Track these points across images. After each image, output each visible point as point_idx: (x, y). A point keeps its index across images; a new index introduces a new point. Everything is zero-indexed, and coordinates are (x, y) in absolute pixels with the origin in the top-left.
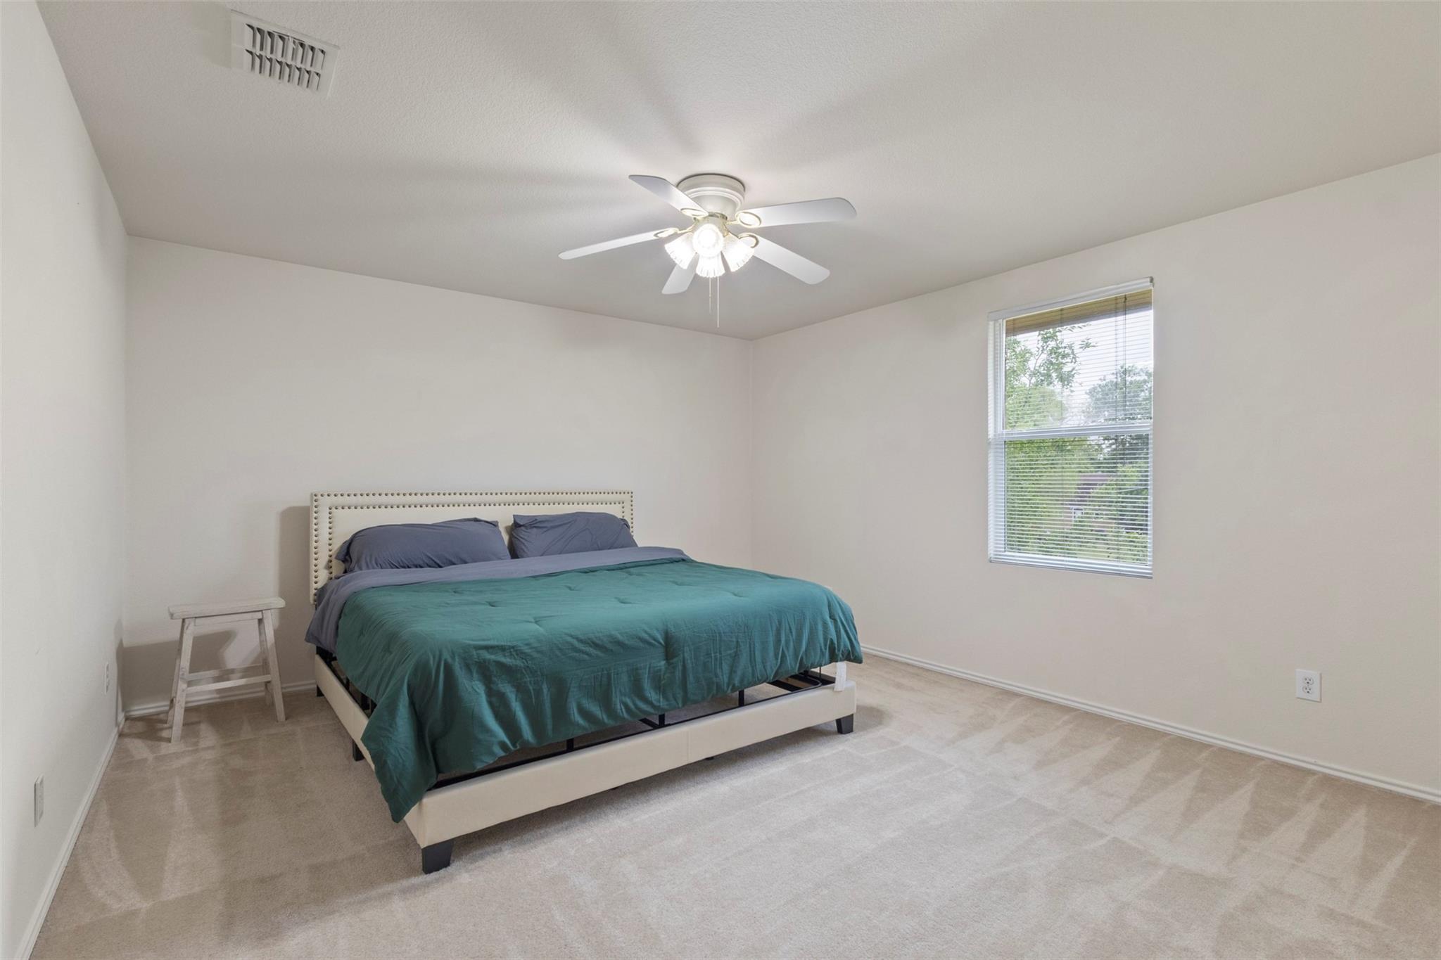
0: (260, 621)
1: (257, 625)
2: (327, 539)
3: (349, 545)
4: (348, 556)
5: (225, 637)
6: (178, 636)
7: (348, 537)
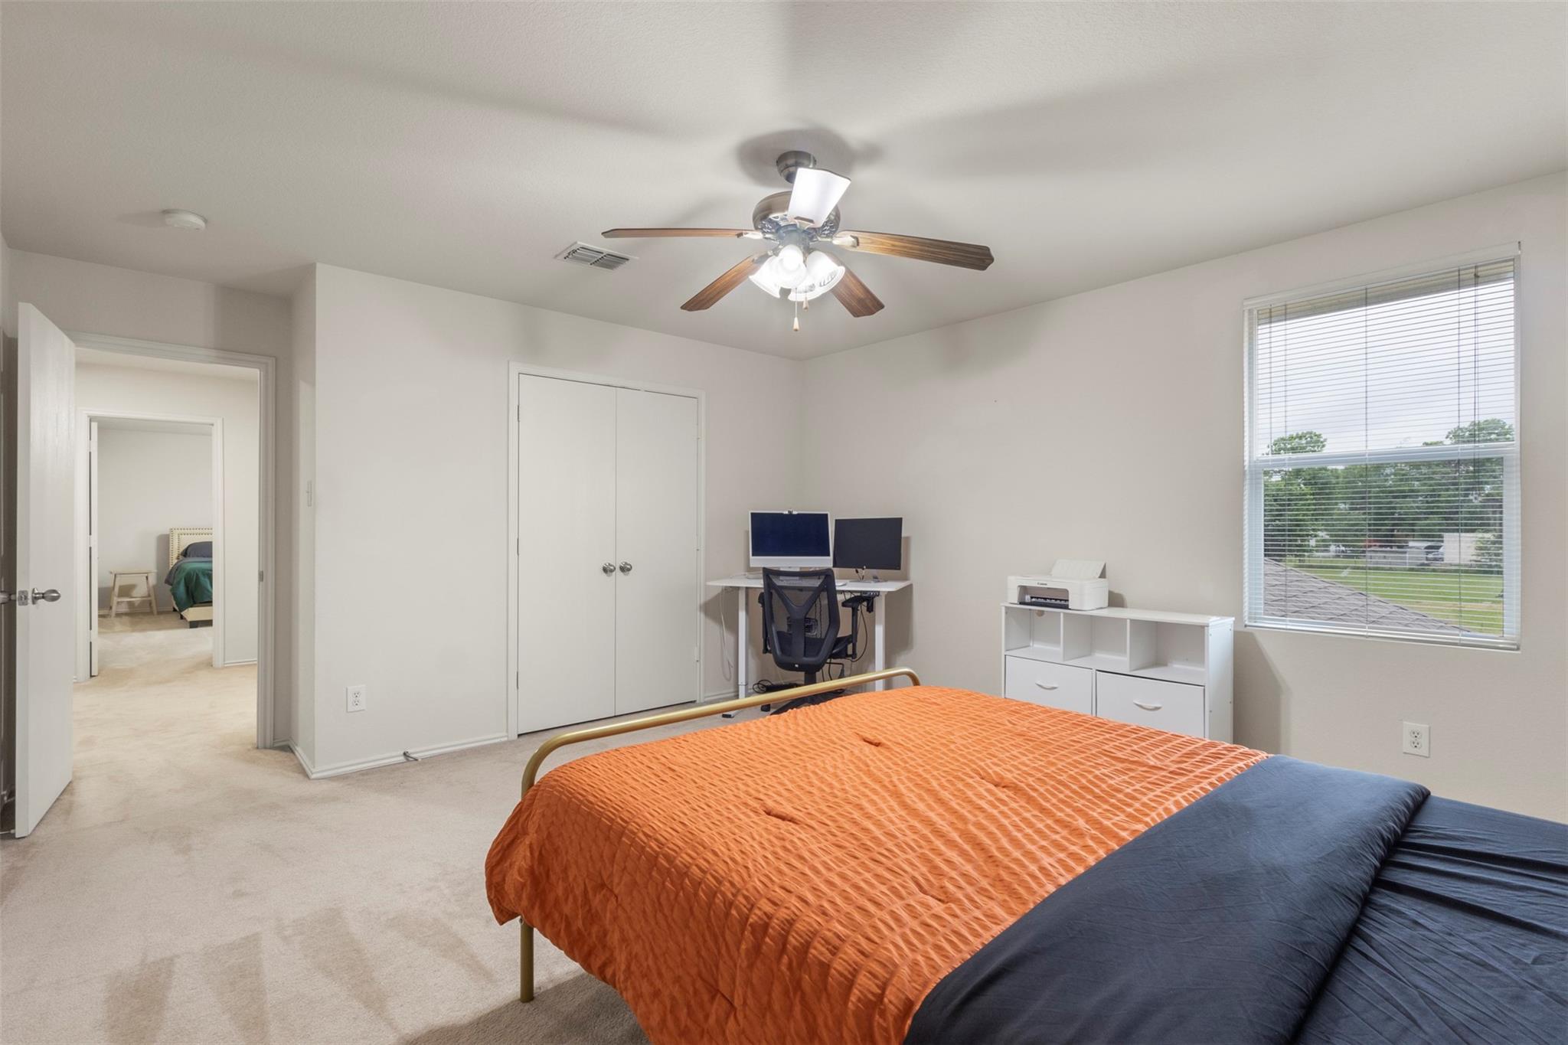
0: (147, 578)
1: (145, 580)
2: (177, 547)
3: (186, 550)
4: (185, 553)
5: (132, 587)
6: (112, 585)
7: (186, 547)
